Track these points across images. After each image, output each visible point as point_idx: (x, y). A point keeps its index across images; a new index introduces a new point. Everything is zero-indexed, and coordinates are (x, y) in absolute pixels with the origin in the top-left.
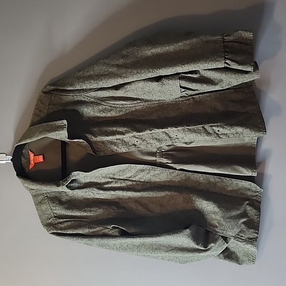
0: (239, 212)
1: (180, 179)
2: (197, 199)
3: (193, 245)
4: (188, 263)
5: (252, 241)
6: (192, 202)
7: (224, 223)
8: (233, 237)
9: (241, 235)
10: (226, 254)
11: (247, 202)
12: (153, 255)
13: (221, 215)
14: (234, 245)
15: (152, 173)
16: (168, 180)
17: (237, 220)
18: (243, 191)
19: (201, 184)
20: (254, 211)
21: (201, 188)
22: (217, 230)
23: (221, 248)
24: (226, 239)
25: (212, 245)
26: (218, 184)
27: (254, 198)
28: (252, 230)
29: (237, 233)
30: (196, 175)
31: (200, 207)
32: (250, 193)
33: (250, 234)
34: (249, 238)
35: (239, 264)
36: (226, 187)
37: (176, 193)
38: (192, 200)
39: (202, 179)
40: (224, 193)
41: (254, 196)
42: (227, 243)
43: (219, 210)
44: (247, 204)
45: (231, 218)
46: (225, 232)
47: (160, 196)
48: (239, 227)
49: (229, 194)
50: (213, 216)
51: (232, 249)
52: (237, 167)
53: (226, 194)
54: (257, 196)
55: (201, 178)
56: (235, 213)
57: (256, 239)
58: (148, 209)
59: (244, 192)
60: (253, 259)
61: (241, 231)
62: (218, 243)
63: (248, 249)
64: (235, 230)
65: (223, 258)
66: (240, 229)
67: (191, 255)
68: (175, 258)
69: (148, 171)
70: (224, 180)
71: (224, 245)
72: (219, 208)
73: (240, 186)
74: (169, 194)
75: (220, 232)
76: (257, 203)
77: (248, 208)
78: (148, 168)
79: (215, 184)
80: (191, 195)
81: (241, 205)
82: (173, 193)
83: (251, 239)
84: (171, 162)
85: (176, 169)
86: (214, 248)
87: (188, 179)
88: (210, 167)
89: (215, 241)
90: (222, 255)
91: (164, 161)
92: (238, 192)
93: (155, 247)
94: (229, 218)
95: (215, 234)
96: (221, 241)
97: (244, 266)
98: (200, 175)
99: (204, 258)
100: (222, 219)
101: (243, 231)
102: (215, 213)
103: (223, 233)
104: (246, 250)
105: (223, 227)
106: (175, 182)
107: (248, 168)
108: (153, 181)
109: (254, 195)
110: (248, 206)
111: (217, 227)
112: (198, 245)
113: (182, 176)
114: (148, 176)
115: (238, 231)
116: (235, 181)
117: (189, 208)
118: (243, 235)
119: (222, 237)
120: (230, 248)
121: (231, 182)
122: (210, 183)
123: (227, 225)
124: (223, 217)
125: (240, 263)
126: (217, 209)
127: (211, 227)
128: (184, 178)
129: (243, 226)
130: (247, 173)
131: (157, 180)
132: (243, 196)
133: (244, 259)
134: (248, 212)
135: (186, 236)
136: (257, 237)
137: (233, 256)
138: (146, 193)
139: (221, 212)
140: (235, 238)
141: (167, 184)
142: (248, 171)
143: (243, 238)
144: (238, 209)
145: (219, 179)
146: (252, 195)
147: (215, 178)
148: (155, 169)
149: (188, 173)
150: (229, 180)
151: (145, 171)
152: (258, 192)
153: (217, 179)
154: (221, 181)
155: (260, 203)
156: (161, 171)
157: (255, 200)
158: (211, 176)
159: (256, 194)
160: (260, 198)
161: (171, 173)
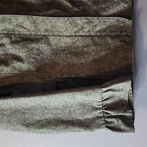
15: (14, 22)
18: (112, 28)
44: (118, 41)
55: (67, 21)
59: (113, 30)
69: (9, 21)
73: (108, 24)
78: (9, 18)
79: (82, 26)
87: (54, 25)
109: (124, 30)
113: (47, 22)
121: (98, 20)
145: (86, 20)
146: (122, 31)
147: (82, 19)
148: (17, 18)
149: (52, 17)
150: (96, 19)
151: (6, 21)
152: (127, 27)
153: (84, 20)
154: (88, 21)
155: (130, 37)
156: (23, 19)
157: (125, 35)
158: (78, 17)
159: (126, 30)
160: (130, 32)
161: (34, 20)
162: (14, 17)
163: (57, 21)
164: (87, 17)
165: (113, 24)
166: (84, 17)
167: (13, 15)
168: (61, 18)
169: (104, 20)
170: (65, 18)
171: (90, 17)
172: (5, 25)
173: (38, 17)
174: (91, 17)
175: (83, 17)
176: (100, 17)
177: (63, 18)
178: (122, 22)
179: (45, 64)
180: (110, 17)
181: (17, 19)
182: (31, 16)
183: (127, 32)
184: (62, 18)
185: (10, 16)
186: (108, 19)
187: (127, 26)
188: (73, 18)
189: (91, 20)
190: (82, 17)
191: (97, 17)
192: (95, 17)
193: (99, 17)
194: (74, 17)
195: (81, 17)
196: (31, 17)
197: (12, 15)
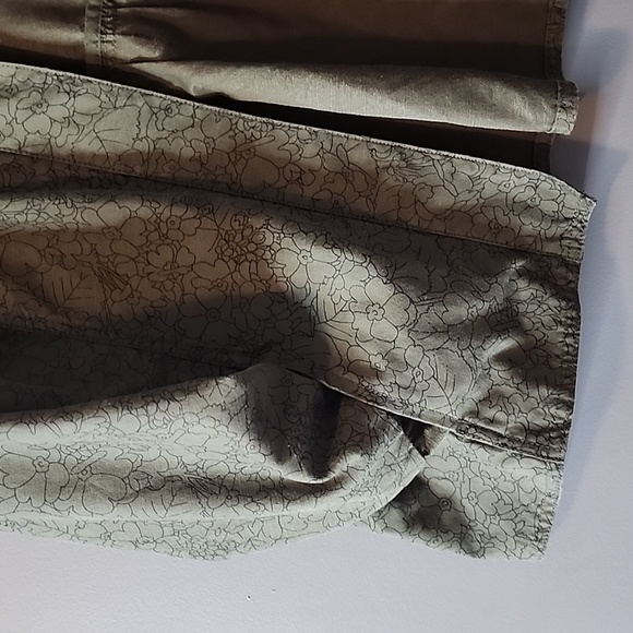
0: (481, 307)
1: (202, 148)
2: (287, 242)
3: (255, 461)
4: (234, 555)
5: (544, 442)
6: (257, 253)
7: (413, 354)
8: (453, 423)
9: (490, 413)
10: (415, 507)
11: (520, 264)
12: (50, 516)
13: (401, 318)
14: (453, 464)
15: (58, 106)
16: (142, 146)
17: (475, 344)
18: (500, 214)
19: (308, 178)
20: (553, 302)
21: (309, 192)
22: (380, 390)
23: (394, 476)
24: (417, 434)
25: (354, 459)
26: (389, 179)
27: (551, 248)
28: (544, 391)
29: (469, 405)
30: (284, 131)
31: (299, 280)
32: (530, 226)
33: (534, 407)
34: (528, 430)
35: (473, 553)
36: (423, 195)
37: (178, 211)
38: (259, 245)
39: (310, 150)
40: (414, 222)
41: (552, 239)
42: (424, 454)
43: (388, 290)
44: (520, 274)
45: (448, 330)
46: (415, 399)
47: (95, 222)
48: (483, 377)
49: (439, 227)
50: (362, 324)
51: (442, 486)
52: (482, 87)
53: (425, 225)
54: (562, 237)
55: (309, 145)
56: (462, 310)
57: (561, 432)
58: (39, 295)
59: (503, 221)
60: (540, 530)
61: (491, 398)
62: (381, 452)
63: (516, 483)
64: (463, 389)
65: (401, 526)
66: (485, 385)
67: (243, 513)
68: (167, 530)
69: (36, 97)
70: (418, 161)
71: (410, 465)
72: (391, 279)
73: (489, 191)
74: (145, 211)
75: (394, 396)
76: (562, 270)
77: (525, 291)
78: (38, 80)
79: (372, 178)
80: (257, 222)
81: (492, 274)
82: (164, 211)
83: (539, 432)
84: (157, 54)
85: (182, 94)
86: (360, 477)
87: (244, 150)
88: (353, 83)
89: (365, 441)
90: (395, 514)
91: (125, 48)
92: (481, 219)
93: (58, 475)
94: (434, 331)
95: (367, 411)
96: (394, 443)
97: (494, 560)
98: (304, 130)
99: (312, 527)
100: (403, 335)
101: (501, 396)
102: (370, 307)
103: (405, 404)
104: (508, 487)
105: (409, 373)
106: (177, 160)
107: (536, 88)
108: (64, 152)
109: (550, 233)
110: (522, 284)
111: (377, 373)
112: (280, 460)
113: (215, 129)
114: (39, 123)
115: (478, 394)
116: (468, 166)
117: (248, 289)
118: (501, 416)
119: (404, 423)
120: (433, 482)
121: (447, 167)
122: (348, 171)
123: (423, 366)
124: (411, 327)
125: (476, 546)
126: (379, 289)
127: (349, 376)
128: (224, 143)
129: (499, 374)
130: (528, 114)
131: (87, 145)
132: (501, 240)
133: (493, 529)
134: (522, 308)
135: (218, 414)
136: (567, 425)
137: (446, 517)
138: (20, 205)
139: (401, 300)
140: (461, 428)
141: (138, 170)
142: (534, 105)
143: (501, 430)
144: (478, 293)
145: (393, 155)
146: (543, 236)
147: (374, 146)
148: (76, 89)
149: (243, 115)
150: (439, 157)
151: (22, 95)
152: (567, 219)
153: (384, 156)
154: (403, 164)
155: (575, 269)
156: (103, 97)
157: (555, 256)
158: (358, 137)
159: (560, 231)
160: (577, 245)
161: (155, 110)
162: (61, 82)
163: (263, 134)
164: (397, 144)
165: (511, 195)
166: (386, 142)
167: (61, 73)
168: (284, 123)
169: (473, 169)
170: (300, 126)
171: (412, 147)
172: (13, 109)
173: (175, 99)
174: (416, 148)
175: (383, 142)
176: (457, 155)
177: (292, 125)
178: (551, 194)
179: (183, 295)
180: (502, 165)
181: (72, 94)
182: (143, 91)
183: (565, 242)
184: (288, 124)
185: (46, 74)
186: (492, 168)
187: (568, 216)
188: (336, 133)
189: (414, 162)
190: (375, 140)
191: (446, 153)
192: (437, 149)
193: (452, 155)
194: (343, 134)
195: (372, 140)
196: (143, 95)
197: (54, 72)
